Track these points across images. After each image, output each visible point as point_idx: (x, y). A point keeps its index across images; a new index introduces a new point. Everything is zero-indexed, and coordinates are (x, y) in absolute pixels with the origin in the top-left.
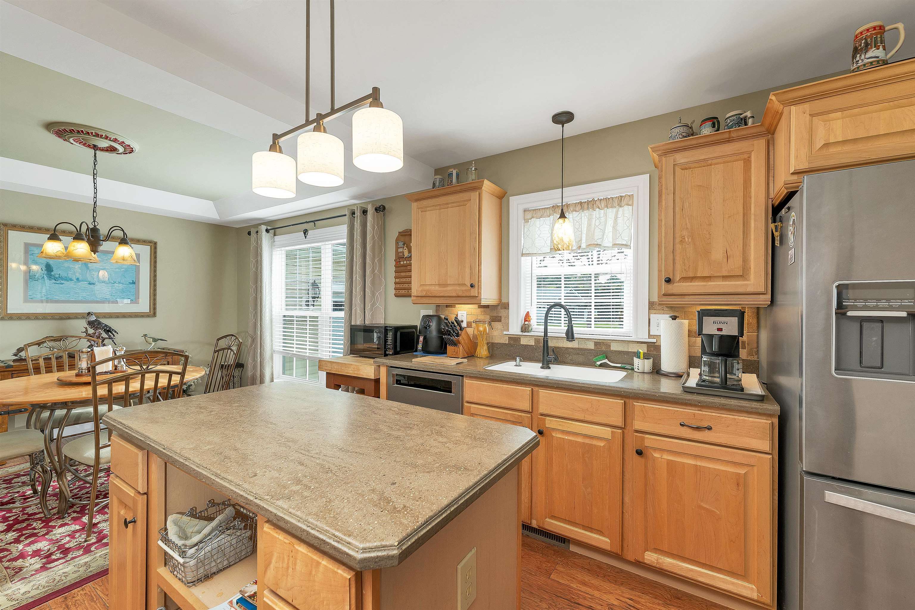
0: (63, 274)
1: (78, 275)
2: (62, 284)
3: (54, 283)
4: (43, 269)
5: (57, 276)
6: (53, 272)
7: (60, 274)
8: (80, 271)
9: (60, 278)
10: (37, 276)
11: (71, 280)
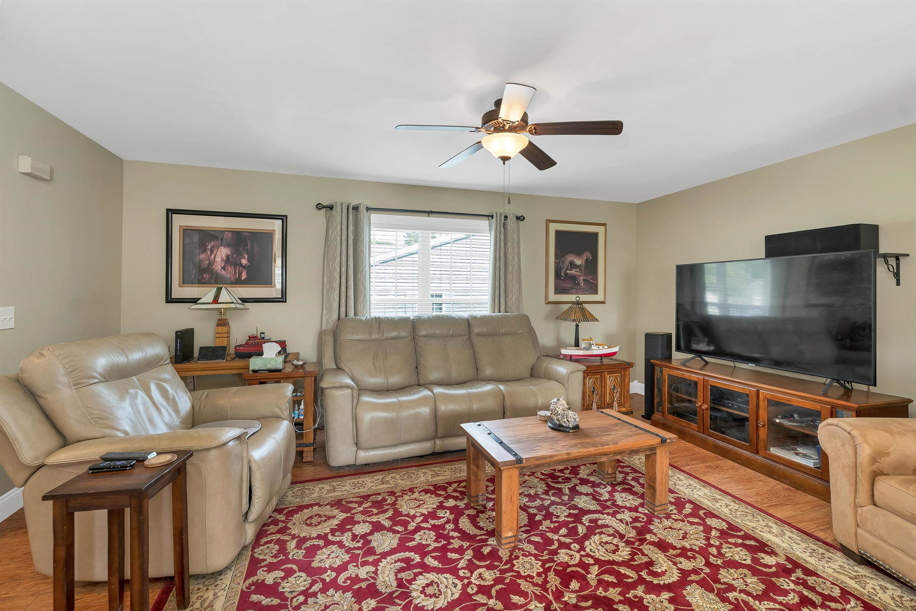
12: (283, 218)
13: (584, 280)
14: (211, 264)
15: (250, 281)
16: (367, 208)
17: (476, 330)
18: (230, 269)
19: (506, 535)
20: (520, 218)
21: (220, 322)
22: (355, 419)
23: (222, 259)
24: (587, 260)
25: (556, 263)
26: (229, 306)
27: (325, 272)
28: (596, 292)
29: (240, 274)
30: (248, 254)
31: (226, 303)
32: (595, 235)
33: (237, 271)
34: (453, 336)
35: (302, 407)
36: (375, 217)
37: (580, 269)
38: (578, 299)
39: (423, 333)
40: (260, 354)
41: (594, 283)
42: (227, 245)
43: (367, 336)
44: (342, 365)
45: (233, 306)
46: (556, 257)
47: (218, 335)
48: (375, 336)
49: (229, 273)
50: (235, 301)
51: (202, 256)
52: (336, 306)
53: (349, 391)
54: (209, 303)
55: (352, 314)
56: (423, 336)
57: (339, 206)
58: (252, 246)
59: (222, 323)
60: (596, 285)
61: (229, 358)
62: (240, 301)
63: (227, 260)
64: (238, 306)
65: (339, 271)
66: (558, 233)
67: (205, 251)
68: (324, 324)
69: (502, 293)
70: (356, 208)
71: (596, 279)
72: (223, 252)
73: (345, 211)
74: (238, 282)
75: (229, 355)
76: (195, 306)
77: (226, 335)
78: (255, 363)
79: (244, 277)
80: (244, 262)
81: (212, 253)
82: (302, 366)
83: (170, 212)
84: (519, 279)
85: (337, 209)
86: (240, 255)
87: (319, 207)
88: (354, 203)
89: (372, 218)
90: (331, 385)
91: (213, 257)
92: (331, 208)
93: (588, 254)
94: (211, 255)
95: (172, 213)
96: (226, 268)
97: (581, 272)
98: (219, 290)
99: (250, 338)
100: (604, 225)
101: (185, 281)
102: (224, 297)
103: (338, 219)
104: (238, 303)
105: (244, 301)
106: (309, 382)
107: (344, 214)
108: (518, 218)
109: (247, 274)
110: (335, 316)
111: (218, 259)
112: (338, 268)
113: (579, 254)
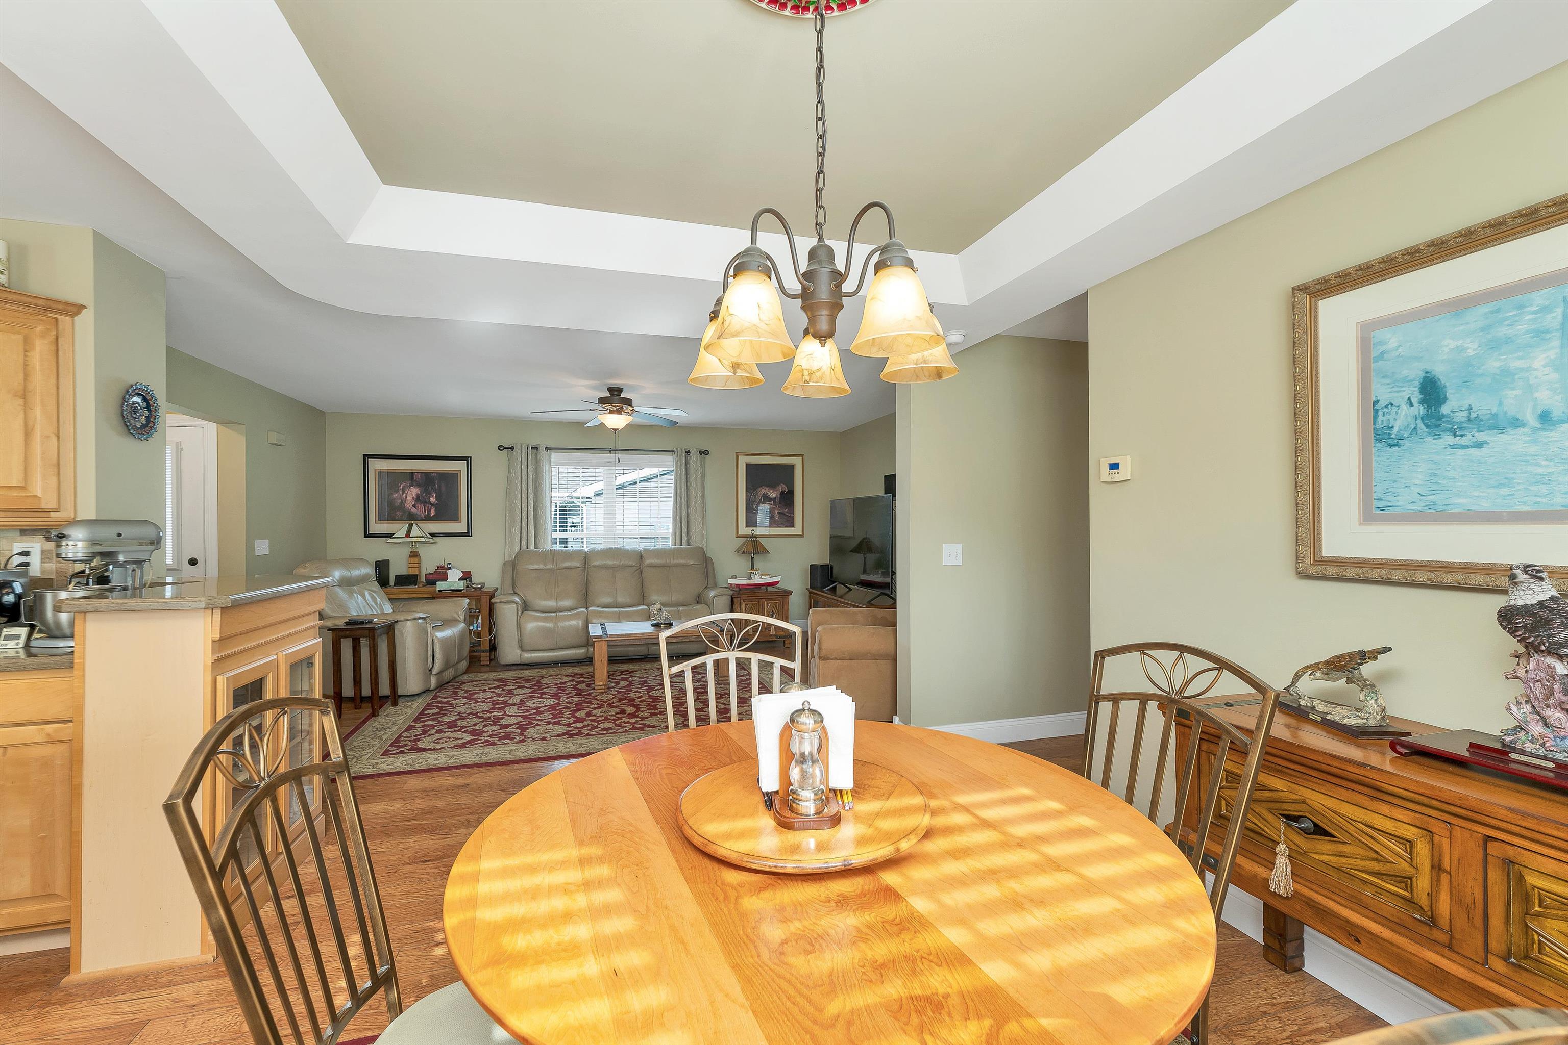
0: (1484, 405)
1: (1545, 398)
2: (1479, 445)
3: (1452, 447)
4: (1415, 401)
5: (1461, 416)
6: (1448, 403)
7: (1470, 408)
8: (1555, 376)
9: (1475, 421)
10: (1395, 430)
11: (1516, 423)
12: (467, 459)
13: (778, 513)
14: (403, 502)
15: (439, 517)
16: (546, 447)
17: (648, 562)
18: (421, 507)
19: (598, 684)
20: (704, 453)
21: (412, 554)
22: (519, 627)
23: (413, 498)
24: (782, 493)
25: (747, 496)
26: (419, 539)
27: (508, 509)
28: (792, 525)
29: (429, 511)
30: (436, 493)
31: (417, 537)
32: (791, 468)
33: (427, 509)
34: (623, 567)
35: (480, 621)
36: (555, 455)
37: (775, 502)
38: (753, 532)
39: (596, 563)
40: (445, 578)
41: (790, 516)
42: (418, 485)
43: (541, 566)
44: (518, 591)
45: (423, 539)
46: (747, 490)
47: (410, 565)
48: (549, 566)
49: (419, 511)
50: (424, 535)
51: (395, 496)
52: (517, 540)
53: (515, 605)
54: (403, 537)
55: (532, 547)
56: (595, 567)
57: (519, 447)
58: (440, 486)
59: (414, 555)
60: (793, 518)
61: (421, 585)
62: (429, 536)
63: (418, 499)
64: (427, 540)
65: (520, 507)
66: (749, 466)
67: (397, 491)
68: (506, 556)
69: (684, 527)
70: (535, 448)
71: (792, 511)
72: (414, 491)
73: (524, 451)
74: (428, 518)
75: (420, 582)
76: (391, 540)
77: (417, 565)
78: (441, 585)
79: (432, 514)
80: (433, 500)
81: (403, 493)
82: (480, 588)
83: (366, 457)
84: (704, 512)
85: (518, 449)
86: (430, 494)
87: (501, 448)
88: (533, 443)
89: (552, 457)
90: (499, 601)
91: (404, 496)
92: (512, 449)
93: (784, 486)
94: (403, 494)
95: (368, 458)
96: (417, 505)
97: (775, 504)
98: (411, 526)
99: (438, 567)
100: (801, 456)
101: (381, 518)
102: (415, 531)
103: (519, 459)
104: (427, 537)
105: (433, 535)
106: (485, 600)
107: (523, 455)
108: (701, 453)
109: (435, 511)
110: (517, 549)
111: (409, 498)
112: (519, 505)
113: (772, 486)
